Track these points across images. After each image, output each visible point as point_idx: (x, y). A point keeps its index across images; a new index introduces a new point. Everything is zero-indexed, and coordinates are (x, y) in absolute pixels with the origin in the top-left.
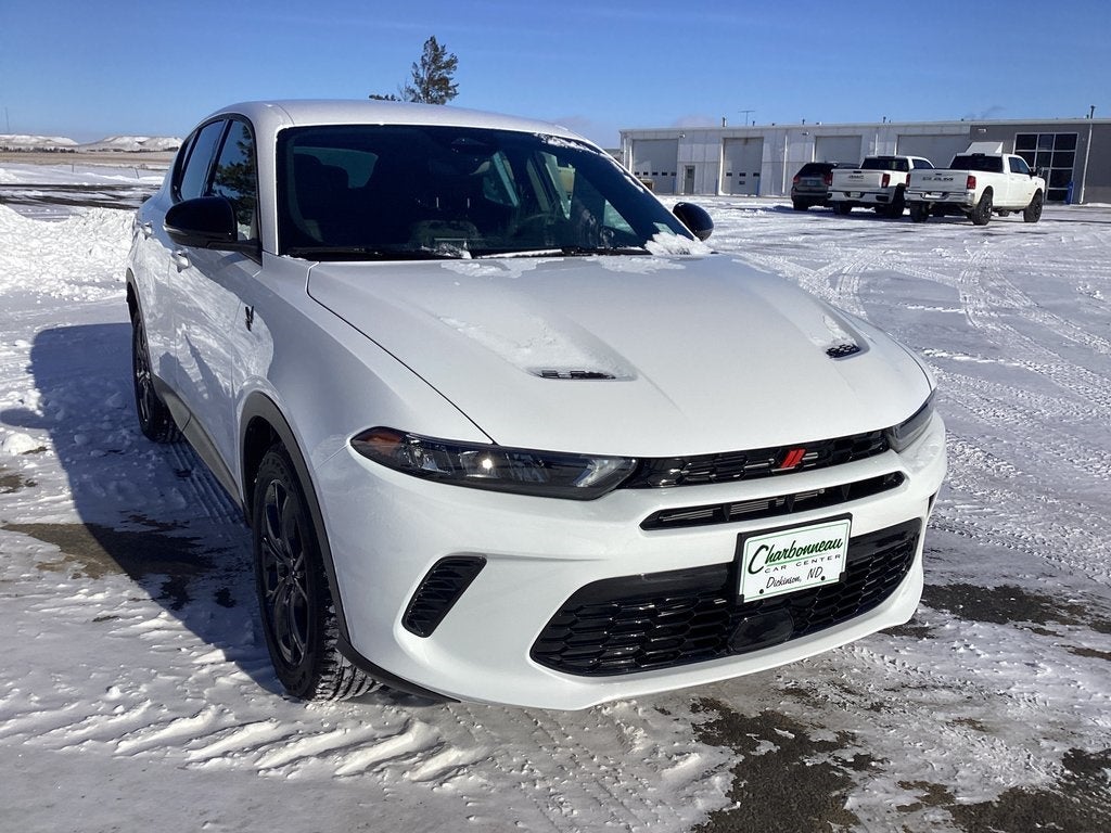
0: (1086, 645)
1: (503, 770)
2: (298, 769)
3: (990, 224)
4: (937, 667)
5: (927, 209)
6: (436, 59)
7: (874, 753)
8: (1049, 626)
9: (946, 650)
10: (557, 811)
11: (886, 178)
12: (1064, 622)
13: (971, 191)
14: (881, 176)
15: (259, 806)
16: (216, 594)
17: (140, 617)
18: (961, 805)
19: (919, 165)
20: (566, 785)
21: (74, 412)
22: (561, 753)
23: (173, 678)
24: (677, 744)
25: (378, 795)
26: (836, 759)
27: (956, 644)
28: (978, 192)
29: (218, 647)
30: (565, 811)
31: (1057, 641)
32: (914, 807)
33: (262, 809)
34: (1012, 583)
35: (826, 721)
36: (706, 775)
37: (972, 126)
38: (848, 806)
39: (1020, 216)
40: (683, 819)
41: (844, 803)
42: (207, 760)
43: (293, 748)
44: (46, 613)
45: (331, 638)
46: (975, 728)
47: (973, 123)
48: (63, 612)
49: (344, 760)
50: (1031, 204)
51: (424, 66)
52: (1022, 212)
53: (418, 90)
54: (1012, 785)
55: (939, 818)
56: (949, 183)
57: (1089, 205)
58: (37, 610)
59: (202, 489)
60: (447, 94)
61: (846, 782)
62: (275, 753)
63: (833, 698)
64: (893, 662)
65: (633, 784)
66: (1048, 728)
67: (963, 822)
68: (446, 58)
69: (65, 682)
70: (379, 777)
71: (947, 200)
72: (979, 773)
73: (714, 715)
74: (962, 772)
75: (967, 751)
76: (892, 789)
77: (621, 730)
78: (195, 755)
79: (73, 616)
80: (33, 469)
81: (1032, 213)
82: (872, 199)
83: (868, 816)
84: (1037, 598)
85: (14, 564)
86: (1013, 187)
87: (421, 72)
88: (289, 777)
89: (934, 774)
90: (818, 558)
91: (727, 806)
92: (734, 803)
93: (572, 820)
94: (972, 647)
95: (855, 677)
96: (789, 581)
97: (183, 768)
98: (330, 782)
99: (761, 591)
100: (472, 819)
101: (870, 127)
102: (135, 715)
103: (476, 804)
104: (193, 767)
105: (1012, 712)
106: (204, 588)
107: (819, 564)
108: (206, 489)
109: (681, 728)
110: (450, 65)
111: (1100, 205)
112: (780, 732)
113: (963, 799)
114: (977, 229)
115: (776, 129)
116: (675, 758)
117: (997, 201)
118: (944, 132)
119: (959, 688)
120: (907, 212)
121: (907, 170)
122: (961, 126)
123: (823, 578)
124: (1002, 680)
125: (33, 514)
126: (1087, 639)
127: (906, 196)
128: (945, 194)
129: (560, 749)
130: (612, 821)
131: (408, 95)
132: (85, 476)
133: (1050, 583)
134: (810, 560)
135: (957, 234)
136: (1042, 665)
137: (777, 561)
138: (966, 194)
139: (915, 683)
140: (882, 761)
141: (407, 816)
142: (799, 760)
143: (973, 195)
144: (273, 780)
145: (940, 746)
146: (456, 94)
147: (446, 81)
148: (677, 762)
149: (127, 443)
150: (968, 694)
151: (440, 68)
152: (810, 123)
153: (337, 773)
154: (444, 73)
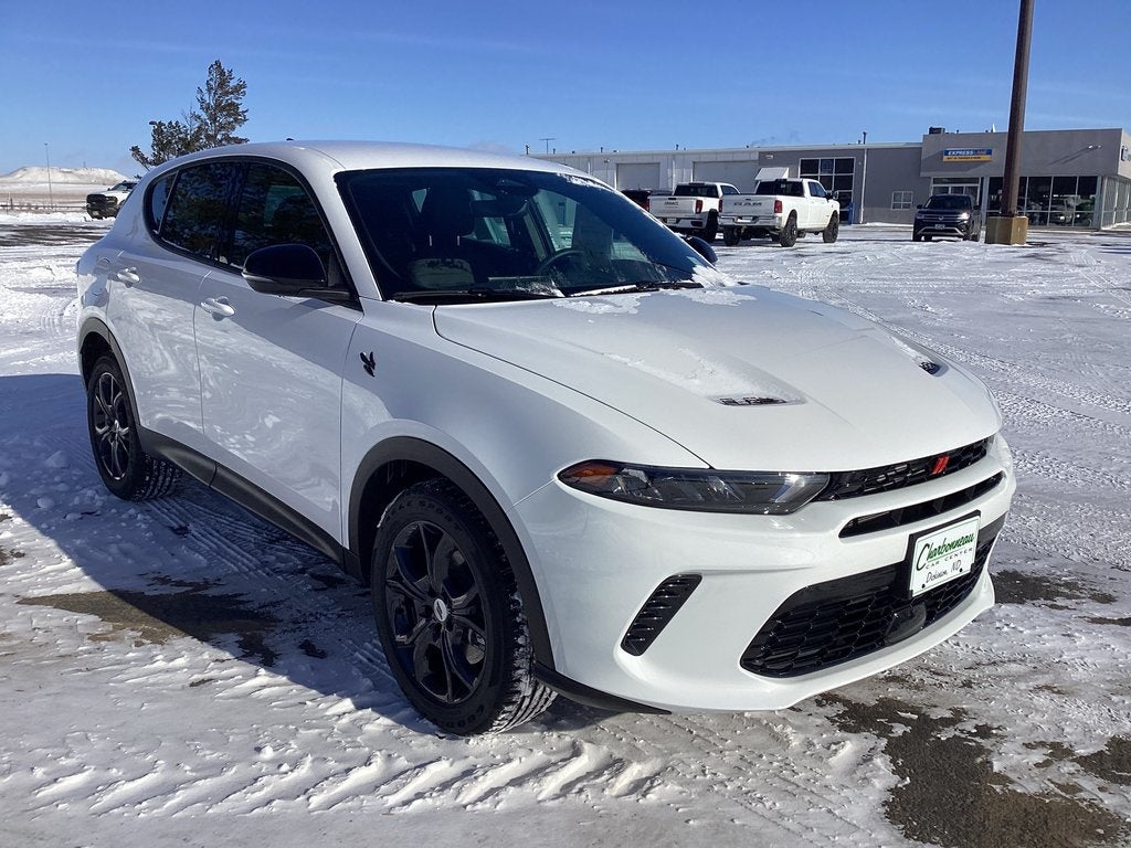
0: (1097, 615)
1: (688, 776)
2: (501, 800)
3: (796, 245)
4: (995, 645)
5: (739, 233)
6: (222, 84)
7: (989, 723)
8: (1060, 601)
9: (991, 630)
10: (760, 805)
11: (699, 204)
12: (1069, 597)
13: (779, 215)
14: (695, 202)
15: (487, 838)
16: (301, 647)
17: (240, 677)
18: (1081, 757)
19: (727, 191)
20: (752, 782)
21: (15, 475)
22: (730, 755)
23: (317, 731)
24: (824, 736)
25: (590, 813)
26: (962, 731)
27: (998, 625)
28: (784, 215)
29: (343, 697)
30: (768, 804)
31: (1074, 614)
32: (1046, 764)
33: (490, 840)
34: (1010, 568)
35: (935, 700)
36: (867, 759)
37: (760, 153)
38: (996, 769)
39: (820, 237)
40: (871, 798)
41: (992, 767)
42: (407, 803)
43: (484, 781)
44: (135, 684)
45: (519, 668)
46: (1054, 692)
47: (761, 150)
48: (151, 681)
49: (540, 785)
50: (829, 226)
51: (209, 90)
52: (821, 234)
53: (204, 116)
54: (1110, 735)
55: (1072, 770)
56: (758, 207)
57: (868, 224)
58: (123, 681)
59: (214, 546)
60: (236, 120)
61: (980, 750)
62: (470, 788)
63: (931, 681)
64: (958, 644)
65: (810, 774)
66: (1109, 686)
67: (1092, 770)
68: (233, 83)
69: (208, 749)
70: (583, 796)
71: (758, 224)
72: (1079, 729)
73: (840, 708)
74: (1067, 730)
75: (1060, 710)
76: (1020, 751)
77: (771, 729)
78: (392, 800)
79: (164, 684)
80: (11, 539)
81: (829, 234)
82: (687, 224)
83: (1017, 775)
84: (1036, 579)
85: (62, 638)
86: (814, 210)
87: (206, 97)
88: (498, 808)
89: (1045, 734)
90: (959, 552)
91: (899, 782)
92: (903, 779)
93: (778, 811)
94: (1012, 625)
95: (934, 660)
96: (940, 575)
97: (388, 814)
98: (537, 807)
99: (923, 586)
100: (691, 822)
101: (667, 154)
102: (304, 771)
103: (685, 810)
104: (397, 811)
105: (1075, 676)
106: (284, 641)
107: (958, 558)
108: (215, 543)
109: (819, 721)
110: (239, 89)
111: (877, 224)
112: (903, 714)
113: (1081, 751)
114: (786, 251)
115: (579, 157)
116: (834, 747)
117: (801, 224)
118: (735, 159)
119: (1021, 660)
120: (719, 236)
121: (717, 196)
122: (750, 152)
123: (961, 570)
124: (1052, 651)
125: (45, 585)
126: (1097, 611)
127: (720, 221)
128: (755, 218)
129: (727, 753)
130: (813, 807)
131: (194, 122)
132: (78, 542)
133: (1038, 565)
134: (954, 554)
135: (772, 256)
136: (1077, 634)
137: (934, 558)
138: (774, 217)
139: (985, 661)
140: (998, 728)
141: (631, 828)
142: (935, 737)
143: (780, 219)
144: (482, 814)
145: (1037, 711)
146: (245, 120)
147: (237, 106)
148: (836, 750)
149: (99, 504)
150: (1033, 665)
151: (227, 93)
152: (608, 151)
153: (540, 798)
154: (231, 98)
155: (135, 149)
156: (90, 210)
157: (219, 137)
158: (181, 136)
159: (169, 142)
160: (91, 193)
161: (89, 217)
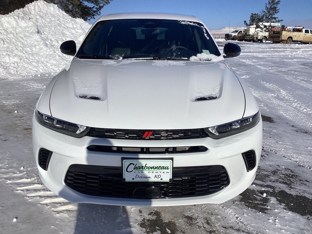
2: (33, 199)
6: (273, 1)
15: (15, 206)
49: (44, 200)
51: (269, 4)
53: (266, 11)
60: (275, 12)
87: (268, 6)
90: (159, 172)
96: (145, 178)
99: (133, 179)
100: (52, 226)
104: (14, 191)
107: (159, 174)
110: (278, 3)
123: (161, 179)
131: (263, 13)
134: (155, 172)
137: (139, 170)
144: (25, 200)
146: (278, 12)
147: (276, 8)
151: (274, 4)
154: (275, 6)
155: (245, 22)
156: (225, 38)
157: (269, 17)
158: (258, 17)
159: (254, 19)
160: (226, 33)
161: (225, 40)
